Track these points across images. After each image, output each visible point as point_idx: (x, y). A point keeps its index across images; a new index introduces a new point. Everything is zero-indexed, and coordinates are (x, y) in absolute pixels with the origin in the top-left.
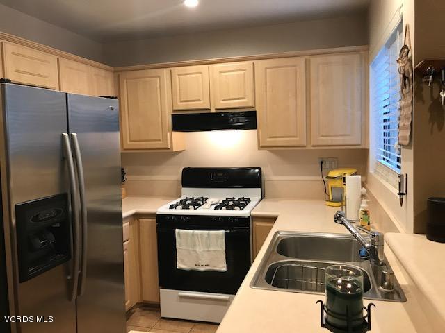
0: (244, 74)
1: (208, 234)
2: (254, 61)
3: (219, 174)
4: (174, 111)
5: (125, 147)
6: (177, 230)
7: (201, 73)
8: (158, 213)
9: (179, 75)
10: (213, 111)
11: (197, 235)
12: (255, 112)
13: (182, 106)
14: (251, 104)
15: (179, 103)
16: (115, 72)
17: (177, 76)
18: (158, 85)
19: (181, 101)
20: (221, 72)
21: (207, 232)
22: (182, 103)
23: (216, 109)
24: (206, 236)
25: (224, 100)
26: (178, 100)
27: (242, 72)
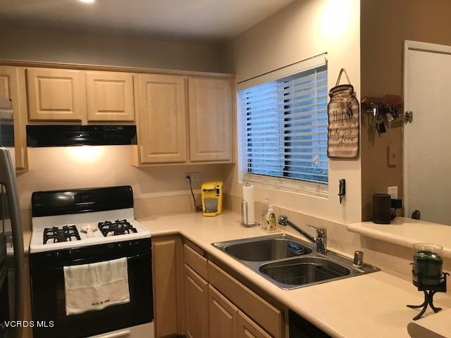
0: (123, 86)
2: (134, 74)
4: (30, 121)
6: (65, 268)
10: (85, 123)
14: (131, 119)
15: (38, 112)
19: (42, 110)
21: (106, 262)
23: (89, 122)
24: (106, 267)
25: (100, 111)
26: (38, 108)
27: (121, 84)
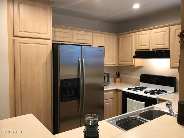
0: (165, 33)
1: (138, 102)
2: (170, 27)
3: (155, 78)
4: (136, 50)
5: (119, 64)
6: (128, 98)
7: (146, 34)
8: (122, 90)
9: (138, 35)
10: (151, 50)
11: (134, 102)
12: (170, 50)
13: (139, 48)
14: (167, 47)
15: (138, 47)
16: (118, 35)
17: (138, 36)
18: (131, 40)
19: (139, 46)
20: (155, 33)
21: (138, 101)
22: (139, 47)
23: (152, 49)
24: (137, 103)
25: (155, 45)
26: (138, 46)
27: (164, 32)
